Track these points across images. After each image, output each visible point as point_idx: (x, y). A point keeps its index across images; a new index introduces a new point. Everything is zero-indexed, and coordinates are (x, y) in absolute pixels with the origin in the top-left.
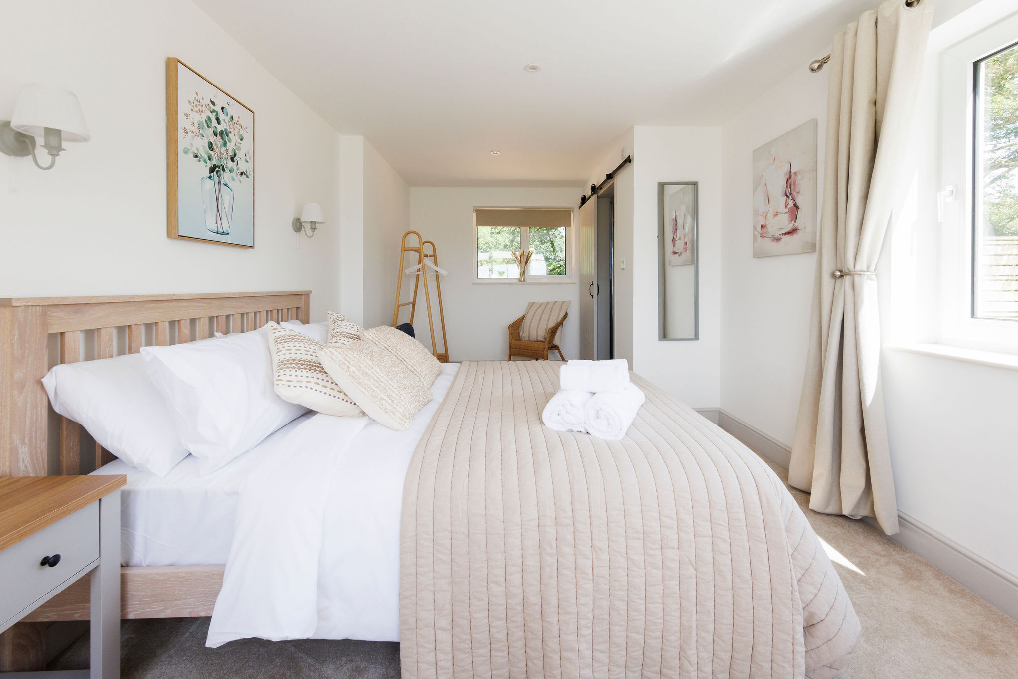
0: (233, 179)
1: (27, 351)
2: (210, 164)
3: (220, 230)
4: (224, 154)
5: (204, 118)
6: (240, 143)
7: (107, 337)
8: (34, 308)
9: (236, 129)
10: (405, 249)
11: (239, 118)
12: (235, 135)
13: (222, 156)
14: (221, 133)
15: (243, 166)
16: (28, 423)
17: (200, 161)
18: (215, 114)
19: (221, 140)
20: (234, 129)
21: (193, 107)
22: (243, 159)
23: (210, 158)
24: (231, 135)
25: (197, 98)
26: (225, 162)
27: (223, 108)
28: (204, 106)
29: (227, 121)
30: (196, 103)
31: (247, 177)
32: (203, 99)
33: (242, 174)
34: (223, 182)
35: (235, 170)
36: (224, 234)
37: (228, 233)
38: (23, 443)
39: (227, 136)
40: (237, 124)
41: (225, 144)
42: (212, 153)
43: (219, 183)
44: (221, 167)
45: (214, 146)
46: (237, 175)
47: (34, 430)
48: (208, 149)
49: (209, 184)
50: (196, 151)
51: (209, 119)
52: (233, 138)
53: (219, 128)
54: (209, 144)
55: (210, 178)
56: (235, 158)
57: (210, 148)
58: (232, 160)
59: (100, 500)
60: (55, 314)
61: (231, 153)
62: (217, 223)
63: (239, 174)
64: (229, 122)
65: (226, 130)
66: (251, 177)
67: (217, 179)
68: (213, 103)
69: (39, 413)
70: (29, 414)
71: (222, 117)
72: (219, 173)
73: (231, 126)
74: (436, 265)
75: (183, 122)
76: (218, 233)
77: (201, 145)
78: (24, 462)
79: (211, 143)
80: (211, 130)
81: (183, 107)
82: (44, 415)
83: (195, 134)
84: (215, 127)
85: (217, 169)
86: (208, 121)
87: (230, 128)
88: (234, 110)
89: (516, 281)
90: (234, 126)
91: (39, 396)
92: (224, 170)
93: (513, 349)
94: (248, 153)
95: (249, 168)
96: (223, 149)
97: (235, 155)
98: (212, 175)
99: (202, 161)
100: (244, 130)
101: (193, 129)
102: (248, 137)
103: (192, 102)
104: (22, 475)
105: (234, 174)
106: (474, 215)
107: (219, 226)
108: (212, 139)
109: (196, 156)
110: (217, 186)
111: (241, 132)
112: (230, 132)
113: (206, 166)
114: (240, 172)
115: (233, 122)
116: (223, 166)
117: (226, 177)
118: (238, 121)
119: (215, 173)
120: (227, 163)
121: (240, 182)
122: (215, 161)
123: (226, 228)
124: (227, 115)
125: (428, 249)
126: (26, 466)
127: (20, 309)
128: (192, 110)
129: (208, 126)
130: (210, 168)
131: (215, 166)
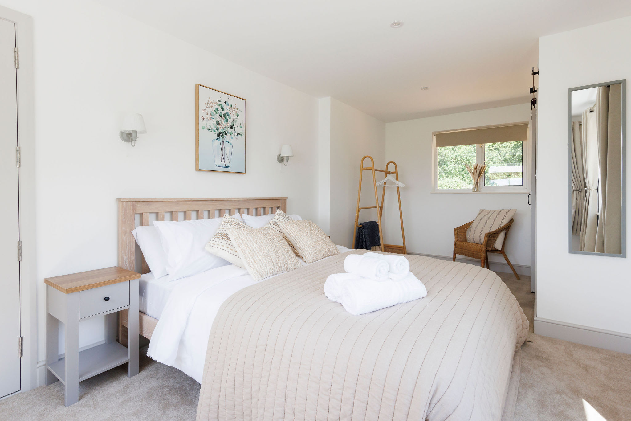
0: (232, 138)
1: (127, 220)
2: (217, 132)
3: (224, 165)
4: (226, 126)
5: (214, 109)
6: (237, 118)
7: (162, 216)
8: (130, 202)
9: (234, 111)
10: (363, 169)
11: (236, 105)
12: (233, 115)
13: (225, 127)
14: (225, 115)
15: (238, 130)
16: (127, 248)
17: (211, 131)
18: (220, 106)
19: (224, 119)
20: (233, 112)
21: (208, 105)
22: (239, 126)
23: (217, 129)
24: (230, 115)
25: (210, 100)
26: (227, 130)
27: (225, 102)
28: (214, 103)
29: (228, 108)
30: (209, 103)
31: (242, 136)
32: (213, 100)
33: (238, 134)
34: (225, 140)
35: (233, 133)
36: (226, 167)
37: (229, 167)
38: (126, 256)
39: (228, 116)
40: (235, 108)
41: (227, 120)
42: (219, 126)
43: (223, 141)
44: (224, 133)
45: (220, 123)
46: (235, 136)
47: (130, 251)
48: (216, 125)
49: (217, 142)
50: (209, 127)
51: (217, 109)
52: (232, 117)
53: (223, 113)
54: (217, 122)
55: (217, 139)
56: (233, 127)
57: (217, 124)
58: (232, 128)
59: (129, 281)
60: (138, 205)
61: (230, 124)
62: (222, 162)
63: (236, 135)
64: (229, 108)
65: (227, 113)
66: (244, 136)
67: (221, 139)
68: (219, 101)
69: (132, 244)
70: (128, 244)
71: (225, 107)
72: (223, 136)
73: (231, 110)
74: (397, 179)
75: (201, 114)
76: (222, 167)
77: (212, 124)
78: (126, 263)
79: (218, 121)
80: (218, 115)
81: (202, 106)
82: (133, 246)
83: (208, 119)
84: (221, 113)
85: (222, 134)
86: (216, 111)
87: (230, 111)
88: (233, 101)
89: (471, 192)
90: (233, 110)
91: (131, 238)
92: (226, 134)
93: (457, 248)
94: (242, 122)
95: (243, 130)
96: (226, 123)
97: (233, 125)
98: (219, 137)
99: (213, 131)
100: (240, 110)
101: (207, 116)
102: (242, 115)
103: (207, 103)
104: (125, 269)
105: (232, 136)
106: (434, 138)
107: (223, 163)
108: (219, 119)
109: (209, 129)
110: (222, 143)
111: (237, 112)
112: (230, 114)
113: (215, 134)
114: (236, 134)
115: (232, 108)
116: (226, 132)
117: (227, 137)
118: (235, 107)
119: (220, 137)
120: (228, 130)
121: (237, 139)
122: (220, 130)
123: (227, 163)
124: (228, 105)
125: (391, 168)
126: (127, 265)
127: (124, 203)
128: (207, 107)
129: (216, 113)
130: (218, 134)
131: (221, 133)
